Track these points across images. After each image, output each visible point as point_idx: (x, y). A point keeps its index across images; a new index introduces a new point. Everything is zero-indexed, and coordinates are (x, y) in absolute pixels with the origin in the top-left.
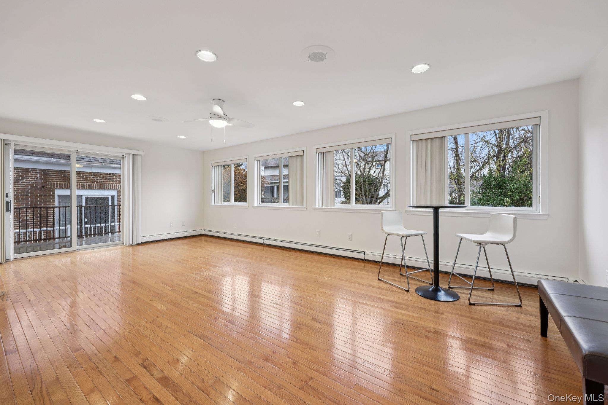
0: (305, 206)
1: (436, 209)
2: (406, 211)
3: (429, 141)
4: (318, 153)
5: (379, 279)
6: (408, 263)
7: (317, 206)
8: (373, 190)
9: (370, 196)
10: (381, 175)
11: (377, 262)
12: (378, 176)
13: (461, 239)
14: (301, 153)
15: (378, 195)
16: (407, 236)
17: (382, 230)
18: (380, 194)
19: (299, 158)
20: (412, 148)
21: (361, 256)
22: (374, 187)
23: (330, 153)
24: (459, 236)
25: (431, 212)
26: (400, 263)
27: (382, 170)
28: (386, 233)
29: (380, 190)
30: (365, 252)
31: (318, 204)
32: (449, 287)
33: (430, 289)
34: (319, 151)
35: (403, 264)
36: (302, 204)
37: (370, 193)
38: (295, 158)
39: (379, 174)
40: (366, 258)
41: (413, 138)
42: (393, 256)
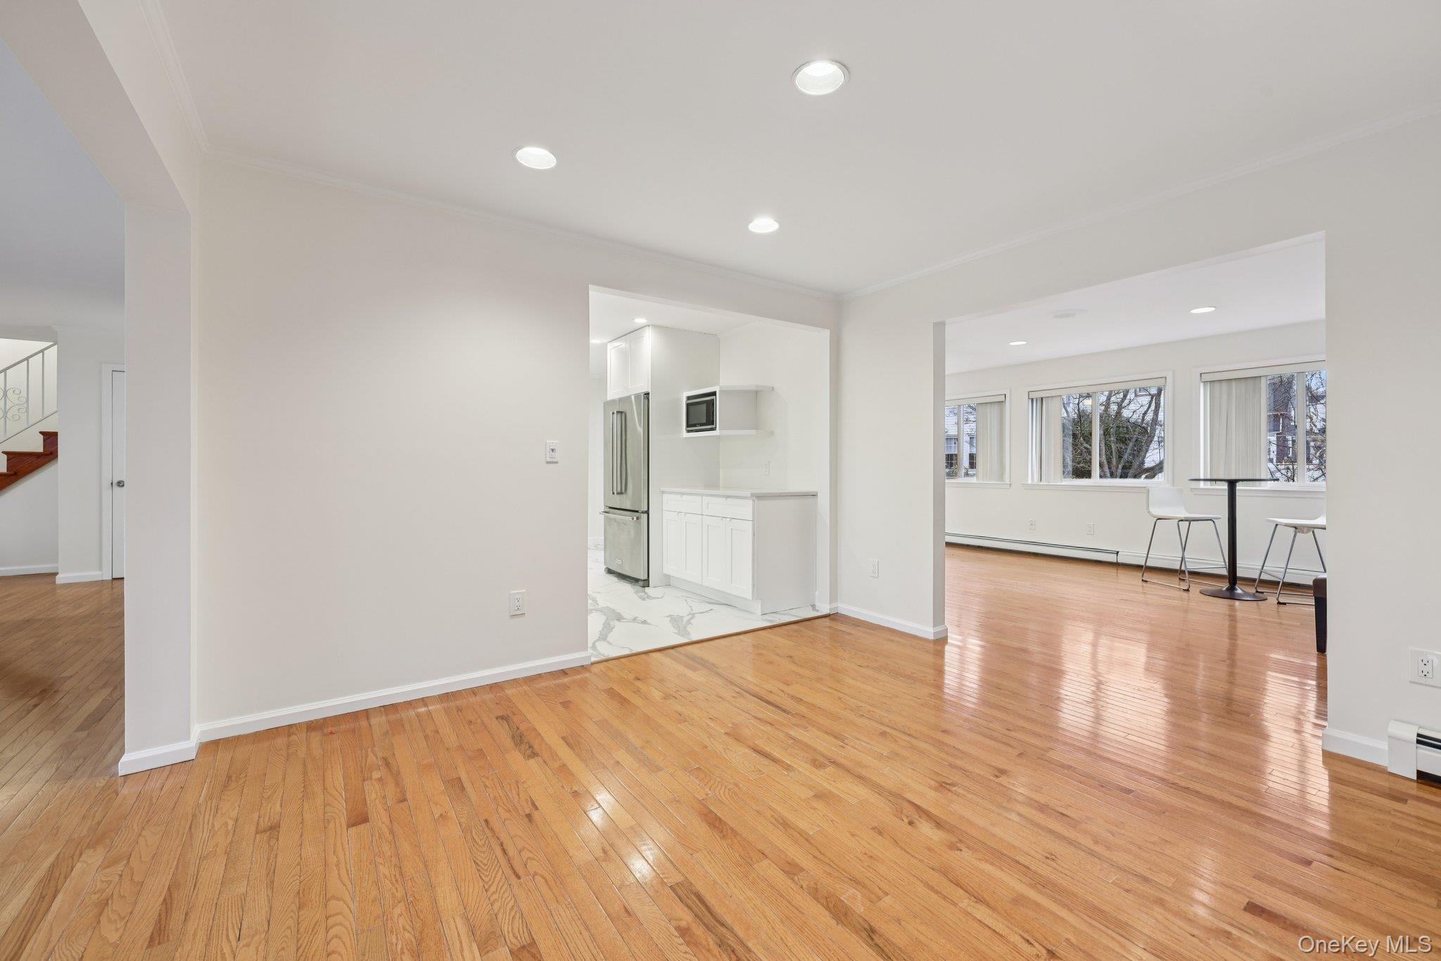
0: (1007, 481)
1: (1232, 484)
2: (1191, 489)
3: (1234, 383)
4: (1032, 400)
5: (1143, 580)
6: (1191, 566)
7: (1030, 482)
8: (1129, 451)
9: (1120, 466)
10: (1149, 417)
11: (1139, 567)
12: (1143, 419)
13: (1277, 525)
14: (1002, 398)
15: (1143, 463)
16: (1190, 520)
17: (1149, 512)
18: (1147, 460)
19: (996, 407)
20: (1203, 393)
21: (1112, 558)
22: (1131, 444)
23: (1054, 398)
24: (1273, 521)
25: (1224, 490)
26: (1178, 568)
27: (1153, 407)
28: (1154, 517)
29: (1147, 451)
30: (1118, 552)
31: (1032, 477)
32: (1257, 592)
33: (1224, 589)
34: (1033, 395)
35: (1183, 568)
36: (1001, 477)
37: (1120, 457)
38: (989, 405)
39: (1145, 413)
40: (1121, 560)
41: (1205, 378)
42: (1166, 556)
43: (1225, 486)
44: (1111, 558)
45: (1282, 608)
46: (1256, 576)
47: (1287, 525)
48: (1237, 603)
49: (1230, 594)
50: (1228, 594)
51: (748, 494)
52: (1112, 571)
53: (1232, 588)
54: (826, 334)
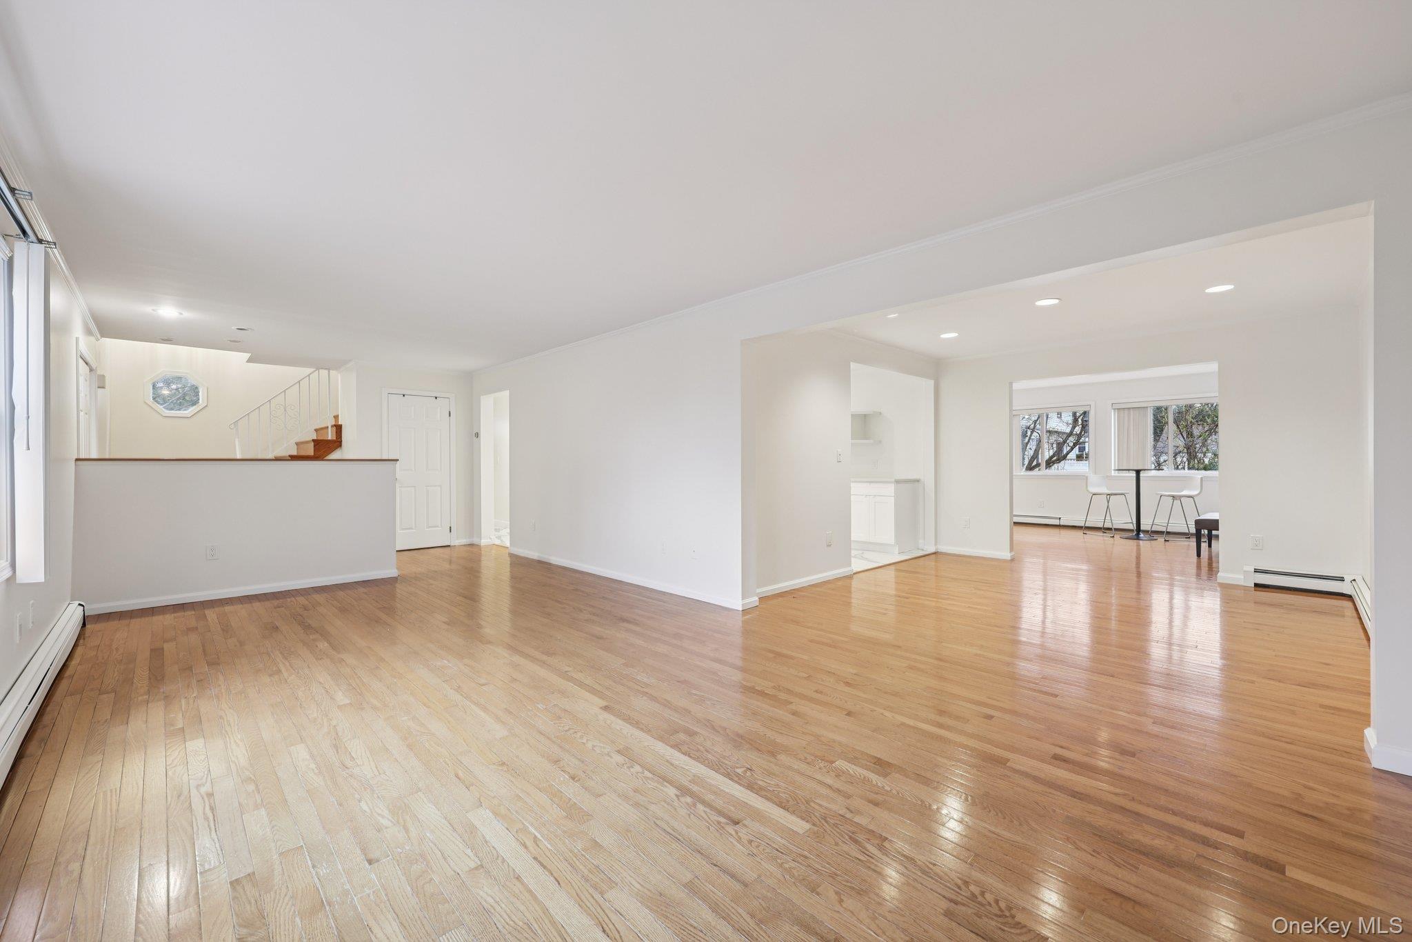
1: (1138, 472)
3: (1132, 411)
5: (1084, 533)
16: (1110, 495)
24: (1160, 494)
25: (1133, 476)
32: (1153, 536)
33: (1133, 536)
40: (1062, 523)
41: (1115, 406)
42: (1096, 520)
43: (1134, 474)
44: (1056, 522)
45: (1167, 543)
46: (1149, 529)
47: (1169, 496)
48: (1141, 542)
49: (1137, 537)
50: (1136, 537)
51: (893, 480)
52: (1056, 531)
53: (1138, 534)
54: (932, 382)
